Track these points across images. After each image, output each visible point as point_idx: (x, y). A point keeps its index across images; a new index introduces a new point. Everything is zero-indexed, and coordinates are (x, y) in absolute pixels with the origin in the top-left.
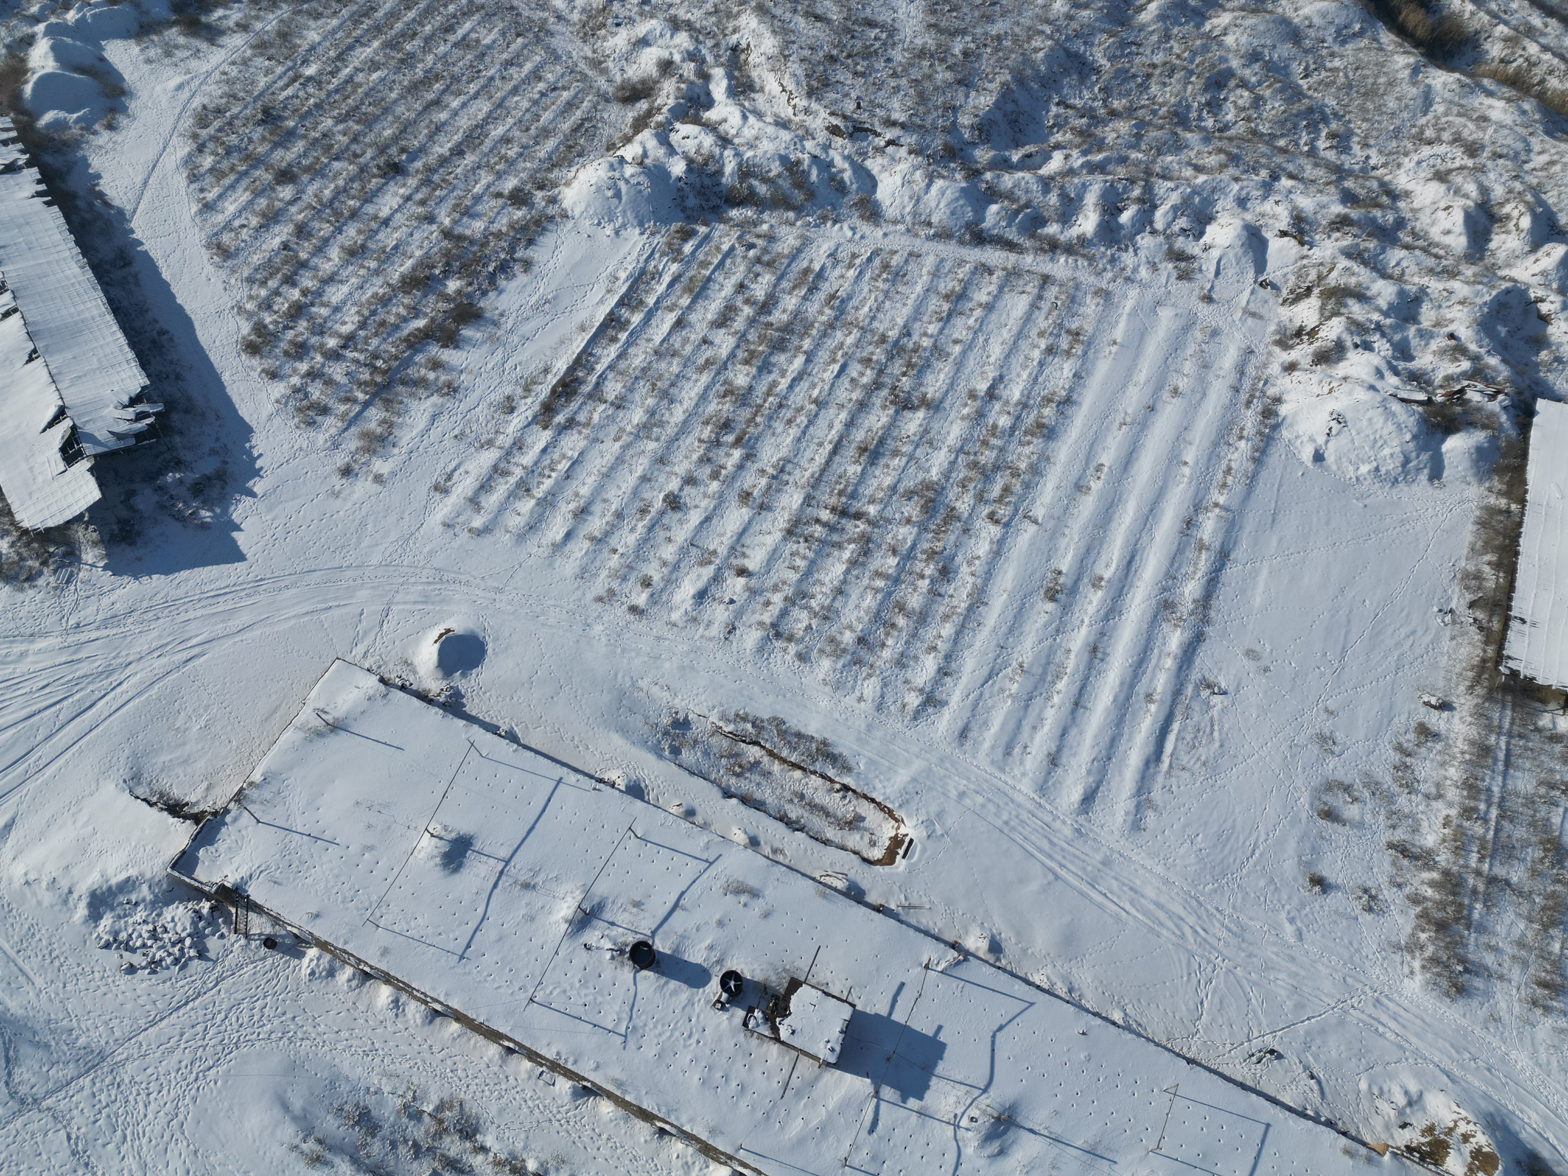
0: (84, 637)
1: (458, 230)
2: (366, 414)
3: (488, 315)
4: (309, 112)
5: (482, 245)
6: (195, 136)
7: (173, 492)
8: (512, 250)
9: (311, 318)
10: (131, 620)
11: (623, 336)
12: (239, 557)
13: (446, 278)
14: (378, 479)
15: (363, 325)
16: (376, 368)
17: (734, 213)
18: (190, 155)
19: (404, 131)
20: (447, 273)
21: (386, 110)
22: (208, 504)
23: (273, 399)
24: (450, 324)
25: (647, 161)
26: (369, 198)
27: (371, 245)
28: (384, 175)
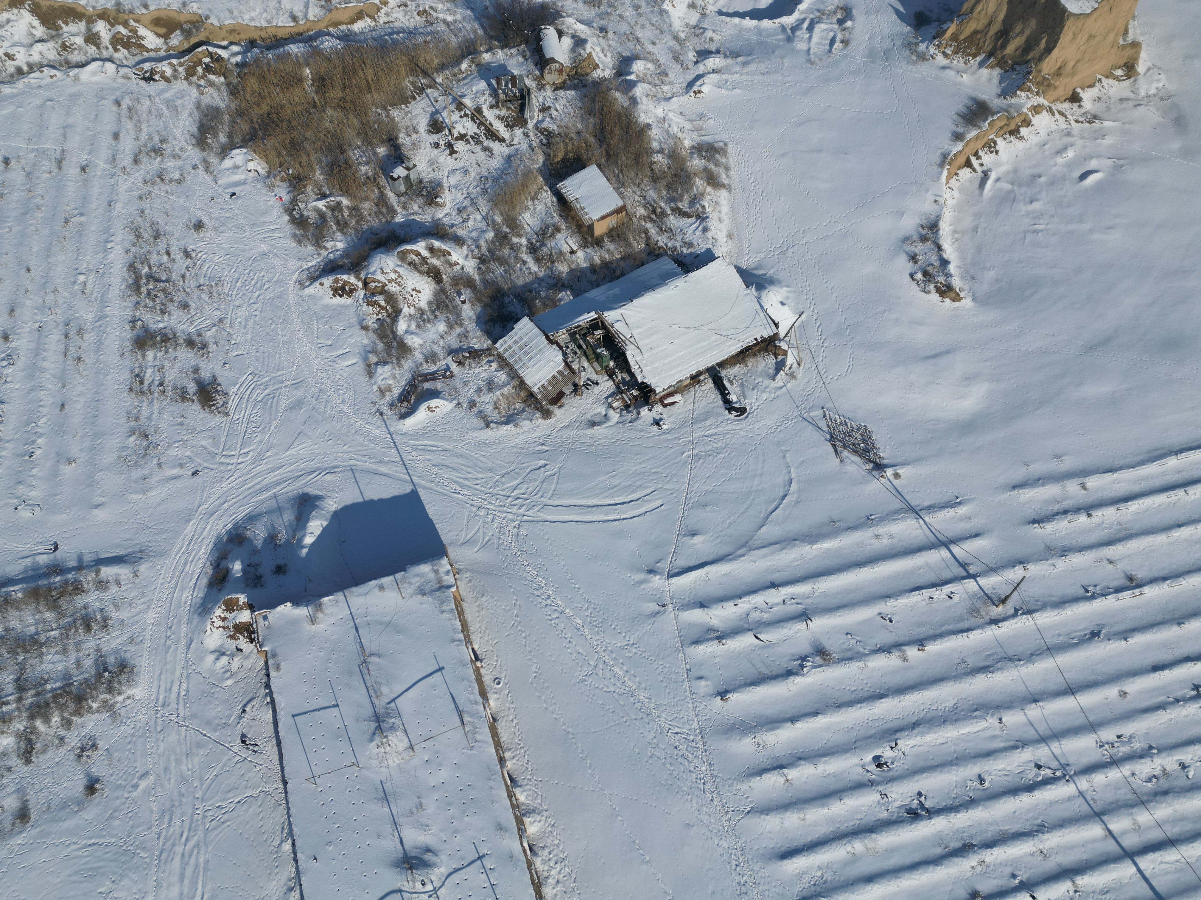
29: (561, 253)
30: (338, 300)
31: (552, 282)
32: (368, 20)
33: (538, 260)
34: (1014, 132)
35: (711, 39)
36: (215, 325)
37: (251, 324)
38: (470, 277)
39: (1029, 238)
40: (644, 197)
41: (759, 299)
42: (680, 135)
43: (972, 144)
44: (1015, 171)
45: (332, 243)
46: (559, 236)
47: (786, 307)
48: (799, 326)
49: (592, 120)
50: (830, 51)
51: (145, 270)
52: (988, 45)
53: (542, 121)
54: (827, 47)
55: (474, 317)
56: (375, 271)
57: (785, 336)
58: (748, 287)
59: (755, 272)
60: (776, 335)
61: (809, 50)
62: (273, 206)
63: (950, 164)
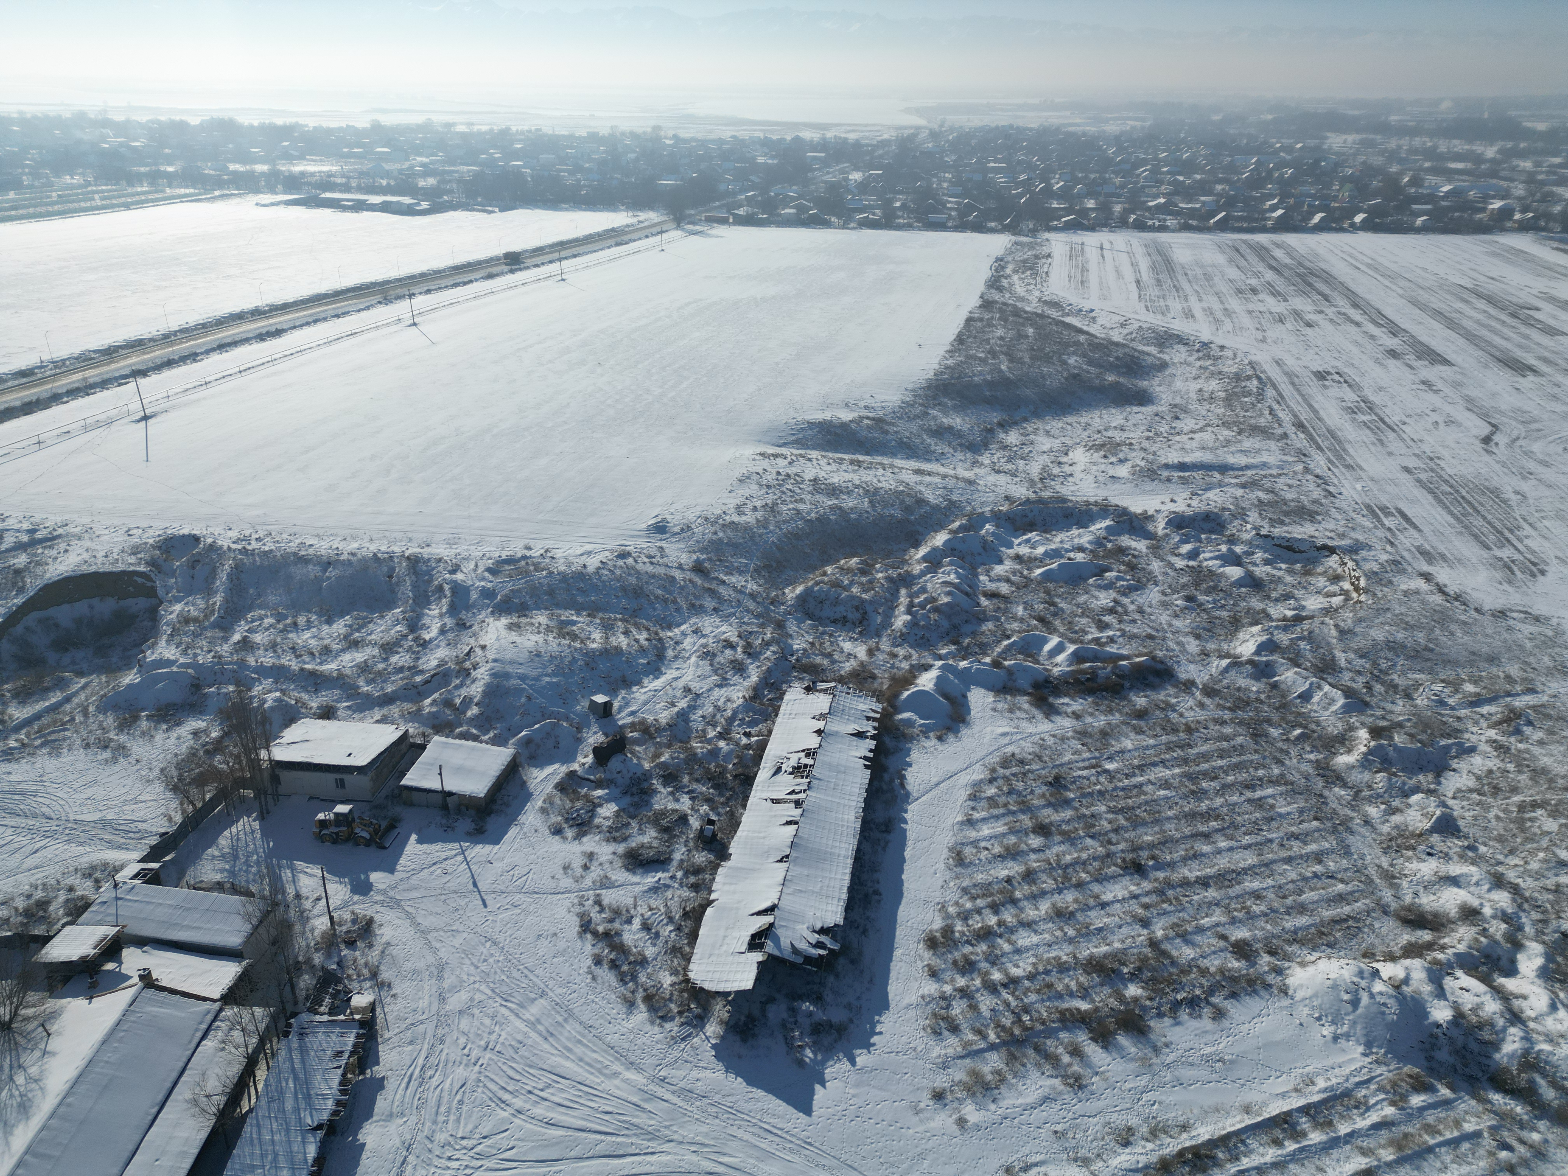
0: (660, 1092)
1: (1166, 946)
2: (987, 1055)
3: (1153, 1037)
4: (1091, 794)
5: (1182, 972)
6: (993, 770)
7: (800, 1019)
8: (1211, 992)
9: (993, 946)
10: (698, 1103)
11: (1291, 1146)
12: (807, 1110)
13: (1131, 980)
14: (961, 1122)
15: (1031, 977)
16: (1020, 1020)
17: (1497, 1098)
18: (981, 781)
19: (1163, 843)
20: (1133, 977)
21: (1156, 822)
22: (816, 1046)
23: (921, 992)
24: (1111, 1025)
25: (1405, 988)
26: (1100, 879)
27: (1080, 916)
28: (1125, 868)
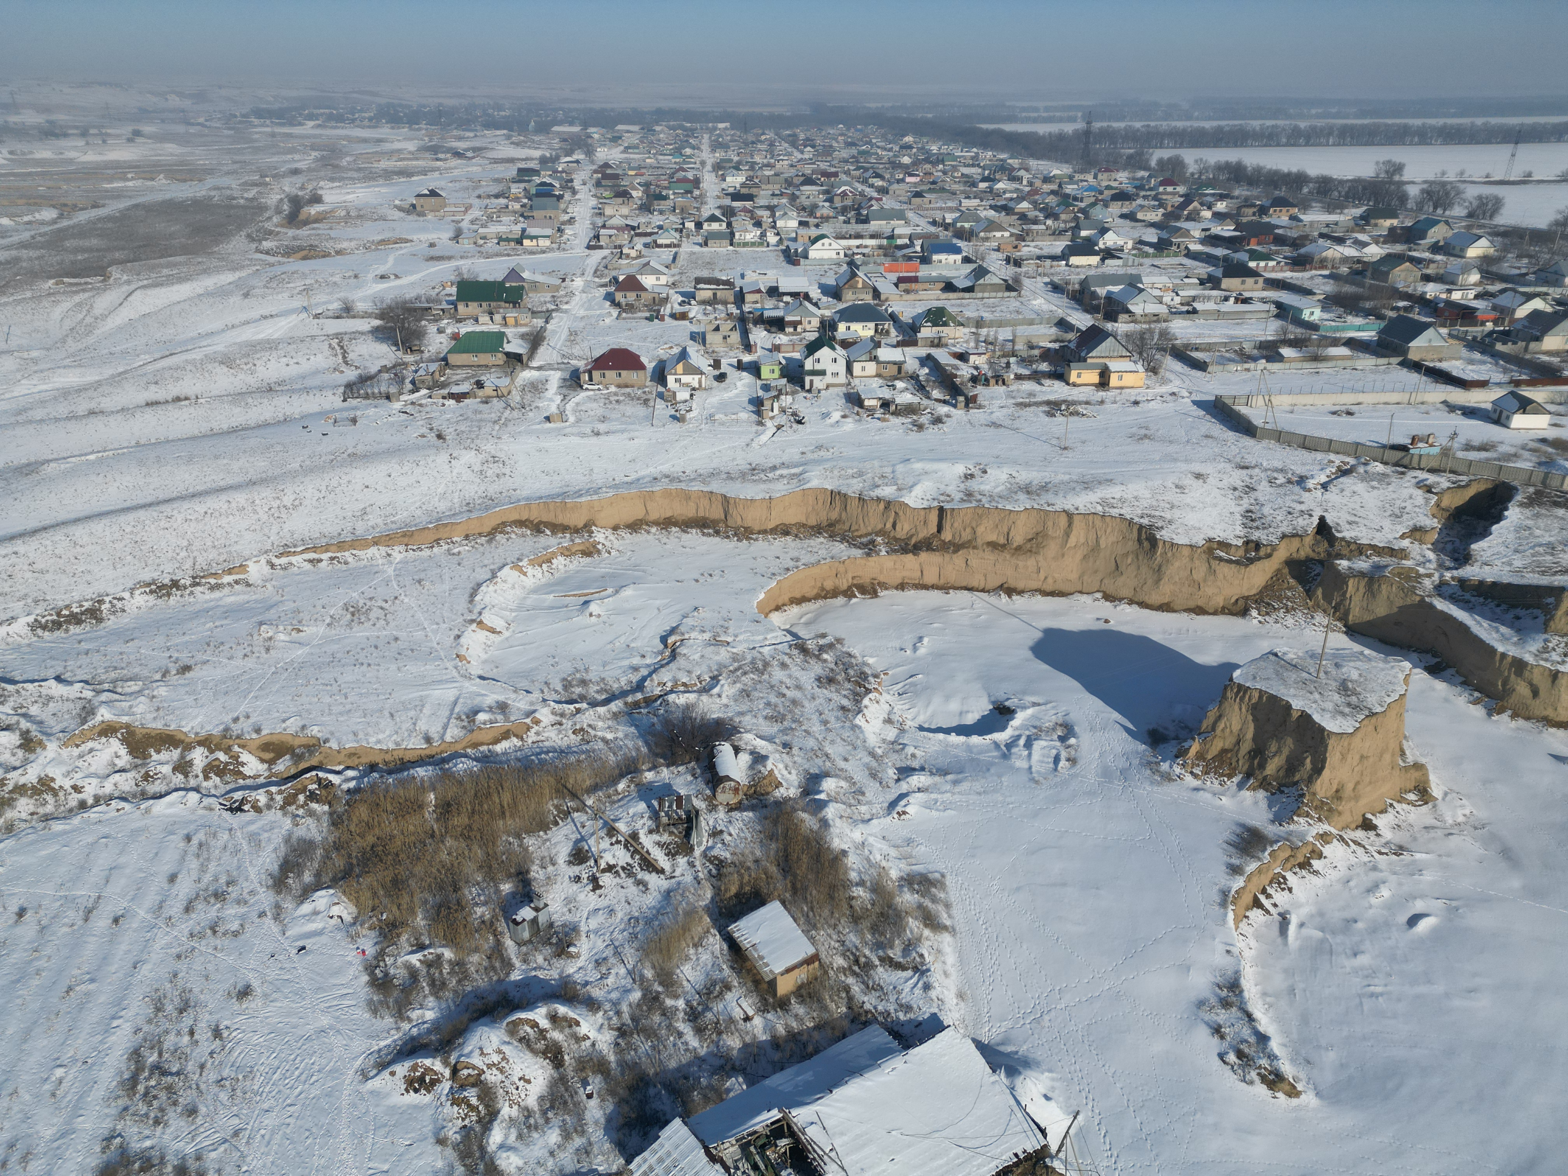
29: (731, 1020)
30: (413, 1098)
31: (718, 1062)
32: (515, 740)
33: (699, 1031)
34: (1305, 865)
35: (913, 756)
36: (226, 1141)
37: (278, 1137)
38: (603, 1057)
39: (1367, 1004)
40: (843, 943)
41: (1012, 1089)
42: (884, 863)
43: (1255, 879)
44: (1321, 914)
45: (418, 1012)
46: (729, 996)
47: (1052, 1104)
48: (1076, 1134)
49: (773, 846)
50: (1056, 769)
51: (153, 1058)
52: (1243, 765)
53: (712, 848)
54: (1052, 765)
55: (602, 1120)
56: (471, 1052)
57: (1059, 1151)
58: (994, 1071)
59: (1002, 1049)
60: (1045, 1147)
61: (1030, 768)
62: (350, 963)
63: (1234, 903)
